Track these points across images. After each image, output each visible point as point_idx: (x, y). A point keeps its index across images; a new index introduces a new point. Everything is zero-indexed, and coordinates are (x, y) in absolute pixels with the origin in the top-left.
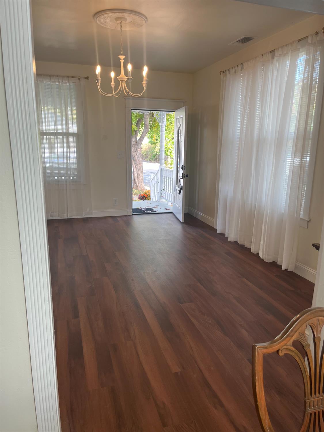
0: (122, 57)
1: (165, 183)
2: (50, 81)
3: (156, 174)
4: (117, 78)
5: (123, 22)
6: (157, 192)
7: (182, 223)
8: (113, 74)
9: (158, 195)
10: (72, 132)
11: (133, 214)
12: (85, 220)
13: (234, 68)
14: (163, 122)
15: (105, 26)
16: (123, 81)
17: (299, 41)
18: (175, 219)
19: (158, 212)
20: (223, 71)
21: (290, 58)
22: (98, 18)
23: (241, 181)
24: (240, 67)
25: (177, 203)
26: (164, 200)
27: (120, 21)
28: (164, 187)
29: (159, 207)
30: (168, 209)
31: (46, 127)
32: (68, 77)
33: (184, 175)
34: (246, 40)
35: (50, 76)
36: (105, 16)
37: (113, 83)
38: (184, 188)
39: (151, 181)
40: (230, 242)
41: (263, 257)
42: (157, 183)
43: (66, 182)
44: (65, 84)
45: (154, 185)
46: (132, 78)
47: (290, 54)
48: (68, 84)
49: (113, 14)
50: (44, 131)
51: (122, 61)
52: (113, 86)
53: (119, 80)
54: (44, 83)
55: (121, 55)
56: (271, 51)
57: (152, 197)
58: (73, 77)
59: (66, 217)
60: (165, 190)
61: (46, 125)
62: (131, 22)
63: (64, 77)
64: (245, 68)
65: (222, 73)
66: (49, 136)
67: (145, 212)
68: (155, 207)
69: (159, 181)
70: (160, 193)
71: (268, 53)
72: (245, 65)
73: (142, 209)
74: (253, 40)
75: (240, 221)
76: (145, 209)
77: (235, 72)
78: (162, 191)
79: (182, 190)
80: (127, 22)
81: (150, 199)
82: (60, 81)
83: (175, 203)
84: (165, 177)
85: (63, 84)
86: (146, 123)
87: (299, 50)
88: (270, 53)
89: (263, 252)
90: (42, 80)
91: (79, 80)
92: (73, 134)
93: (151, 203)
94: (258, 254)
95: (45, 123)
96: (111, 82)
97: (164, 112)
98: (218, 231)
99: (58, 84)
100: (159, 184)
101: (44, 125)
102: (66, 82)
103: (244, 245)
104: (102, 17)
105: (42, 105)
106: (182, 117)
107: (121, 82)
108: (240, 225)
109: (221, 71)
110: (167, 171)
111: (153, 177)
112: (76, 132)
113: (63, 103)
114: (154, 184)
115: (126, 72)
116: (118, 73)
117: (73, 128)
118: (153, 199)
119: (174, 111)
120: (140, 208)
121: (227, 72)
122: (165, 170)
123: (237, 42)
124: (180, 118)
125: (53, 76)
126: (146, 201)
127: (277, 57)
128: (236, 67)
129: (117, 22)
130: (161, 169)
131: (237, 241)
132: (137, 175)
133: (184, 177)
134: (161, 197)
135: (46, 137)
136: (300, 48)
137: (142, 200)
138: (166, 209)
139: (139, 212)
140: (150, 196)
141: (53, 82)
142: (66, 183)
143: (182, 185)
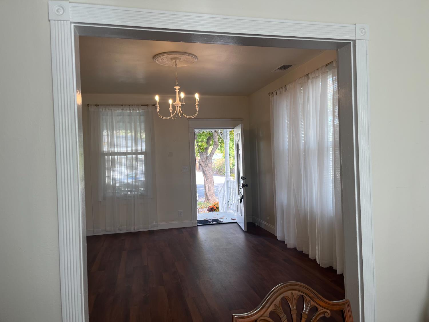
0: (177, 88)
1: (231, 194)
2: (123, 109)
3: (223, 186)
4: (174, 104)
5: (178, 61)
6: (224, 203)
7: (245, 232)
8: (170, 101)
9: (225, 206)
10: (141, 151)
11: (198, 225)
12: (151, 233)
13: (279, 90)
14: (227, 138)
15: (164, 64)
16: (178, 107)
17: (327, 65)
18: (239, 229)
19: (224, 222)
20: (271, 93)
21: (321, 80)
22: (157, 59)
23: (293, 187)
24: (284, 88)
25: (240, 212)
26: (232, 211)
27: (175, 60)
28: (230, 198)
29: (225, 218)
30: (234, 220)
31: (117, 149)
32: (138, 105)
33: (244, 185)
34: (285, 67)
35: (122, 105)
36: (162, 57)
37: (171, 108)
38: (244, 197)
39: (219, 193)
40: (289, 249)
41: (319, 263)
42: (224, 195)
43: (134, 196)
44: (135, 111)
45: (221, 197)
46: (184, 103)
47: (321, 76)
48: (138, 111)
49: (168, 55)
50: (116, 152)
51: (177, 91)
52: (171, 111)
53: (175, 105)
54: (118, 111)
55: (177, 86)
56: (306, 75)
57: (220, 209)
58: (142, 105)
59: (132, 231)
60: (232, 201)
61: (117, 148)
62: (185, 60)
63: (135, 105)
64: (287, 89)
65: (270, 94)
66: (120, 156)
67: (210, 223)
68: (221, 218)
69: (226, 192)
70: (227, 203)
71: (304, 77)
72: (288, 87)
73: (208, 220)
74: (291, 67)
75: (296, 227)
76: (211, 220)
77: (281, 93)
78: (229, 202)
79: (243, 199)
80: (181, 60)
81: (219, 210)
82: (131, 109)
83: (238, 213)
84: (230, 188)
85: (134, 111)
86: (216, 140)
87: (327, 73)
88: (306, 76)
89: (319, 257)
90: (115, 109)
91: (148, 107)
92: (141, 153)
93: (218, 215)
94: (316, 259)
95: (117, 146)
96: (170, 107)
97: (227, 130)
98: (279, 239)
99: (129, 111)
100: (226, 195)
101: (116, 146)
102: (136, 109)
103: (302, 251)
104: (160, 58)
105: (115, 130)
106: (239, 133)
107: (176, 107)
108: (296, 231)
109: (269, 93)
110: (232, 182)
111: (221, 189)
112: (145, 151)
113: (133, 127)
114: (222, 195)
115: (180, 99)
116: (175, 100)
117: (142, 148)
118: (221, 210)
119: (233, 129)
120: (206, 219)
121: (275, 93)
122: (230, 182)
123: (278, 69)
124: (238, 134)
125: (125, 105)
126: (214, 212)
127: (311, 79)
128: (281, 89)
129: (172, 61)
130: (227, 181)
131: (296, 248)
132: (209, 188)
133: (244, 187)
134: (228, 208)
135: (117, 157)
136: (328, 71)
137: (211, 212)
138: (232, 220)
139: (205, 223)
140: (218, 208)
141: (125, 110)
142: (134, 198)
143: (243, 194)
